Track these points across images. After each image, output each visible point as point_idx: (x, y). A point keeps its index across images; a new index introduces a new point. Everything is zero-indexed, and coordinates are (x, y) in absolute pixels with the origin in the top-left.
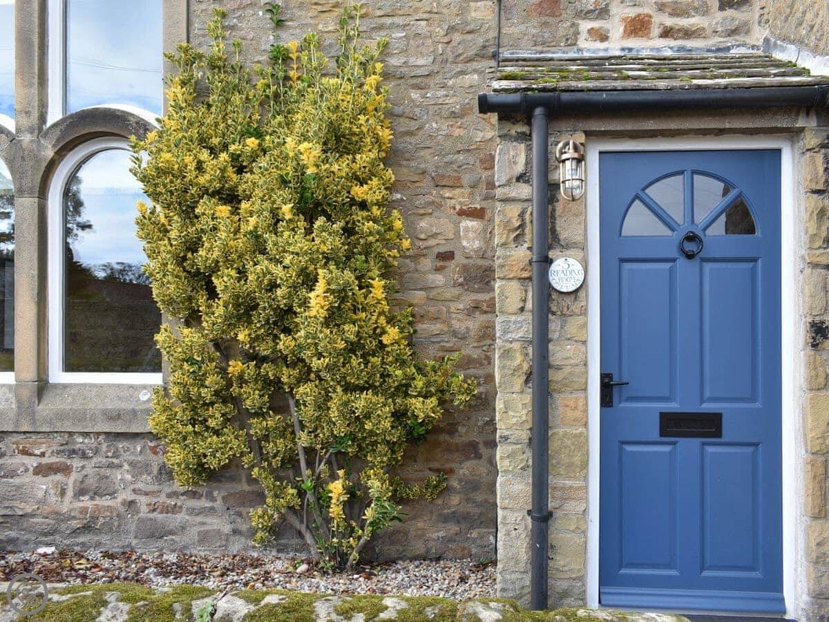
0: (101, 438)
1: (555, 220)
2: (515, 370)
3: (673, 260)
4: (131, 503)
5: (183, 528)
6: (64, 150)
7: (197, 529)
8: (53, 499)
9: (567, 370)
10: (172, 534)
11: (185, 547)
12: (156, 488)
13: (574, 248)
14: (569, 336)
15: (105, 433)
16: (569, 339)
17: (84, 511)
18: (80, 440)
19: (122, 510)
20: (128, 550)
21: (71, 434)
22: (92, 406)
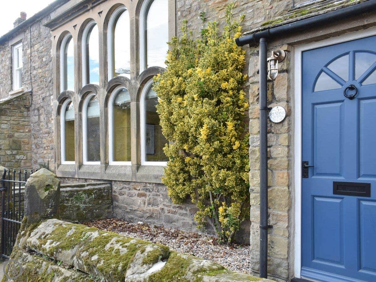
0: (154, 185)
1: (274, 89)
2: (256, 160)
3: (342, 101)
4: (162, 209)
5: (178, 220)
6: (143, 83)
7: (182, 221)
8: (142, 205)
9: (279, 159)
10: (175, 222)
11: (178, 227)
12: (169, 204)
13: (282, 101)
14: (280, 143)
15: (155, 183)
16: (280, 145)
17: (150, 210)
18: (148, 185)
19: (160, 211)
20: (162, 226)
21: (146, 183)
22: (150, 173)
